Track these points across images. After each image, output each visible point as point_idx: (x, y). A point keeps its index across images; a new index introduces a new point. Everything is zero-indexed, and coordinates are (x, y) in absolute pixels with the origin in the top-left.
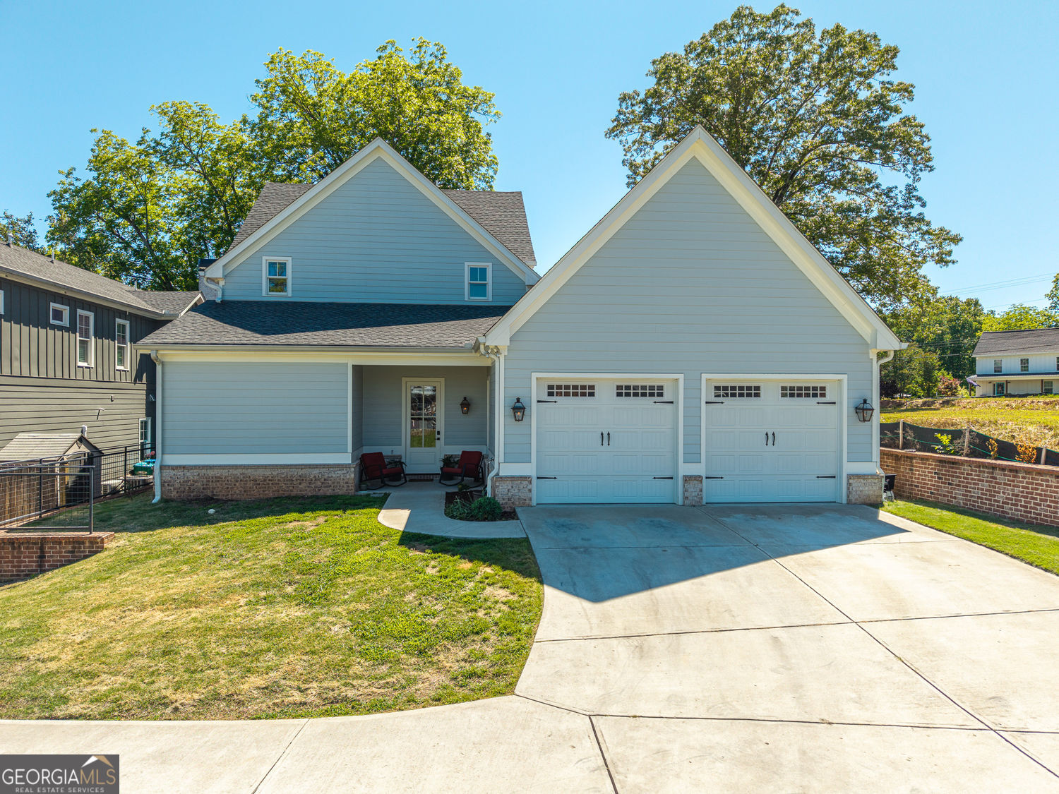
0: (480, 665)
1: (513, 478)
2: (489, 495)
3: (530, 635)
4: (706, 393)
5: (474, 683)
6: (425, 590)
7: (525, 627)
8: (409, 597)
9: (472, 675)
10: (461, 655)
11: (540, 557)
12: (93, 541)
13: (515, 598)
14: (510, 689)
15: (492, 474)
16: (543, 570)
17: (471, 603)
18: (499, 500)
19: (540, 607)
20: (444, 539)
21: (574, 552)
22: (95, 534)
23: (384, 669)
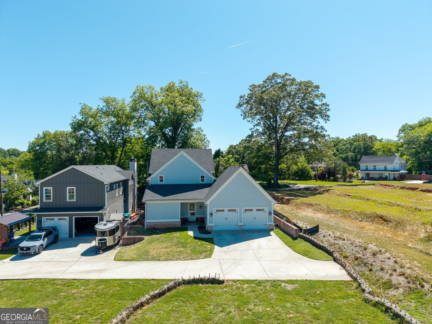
0: (207, 255)
1: (210, 226)
2: (206, 229)
3: (213, 251)
4: (243, 211)
5: (207, 257)
6: (199, 246)
7: (212, 251)
8: (197, 247)
9: (206, 256)
10: (205, 254)
11: (215, 241)
12: (143, 238)
13: (211, 247)
14: (211, 257)
15: (207, 226)
16: (215, 243)
17: (205, 248)
18: (208, 230)
19: (214, 248)
20: (200, 238)
21: (219, 240)
22: (142, 237)
23: (196, 256)
